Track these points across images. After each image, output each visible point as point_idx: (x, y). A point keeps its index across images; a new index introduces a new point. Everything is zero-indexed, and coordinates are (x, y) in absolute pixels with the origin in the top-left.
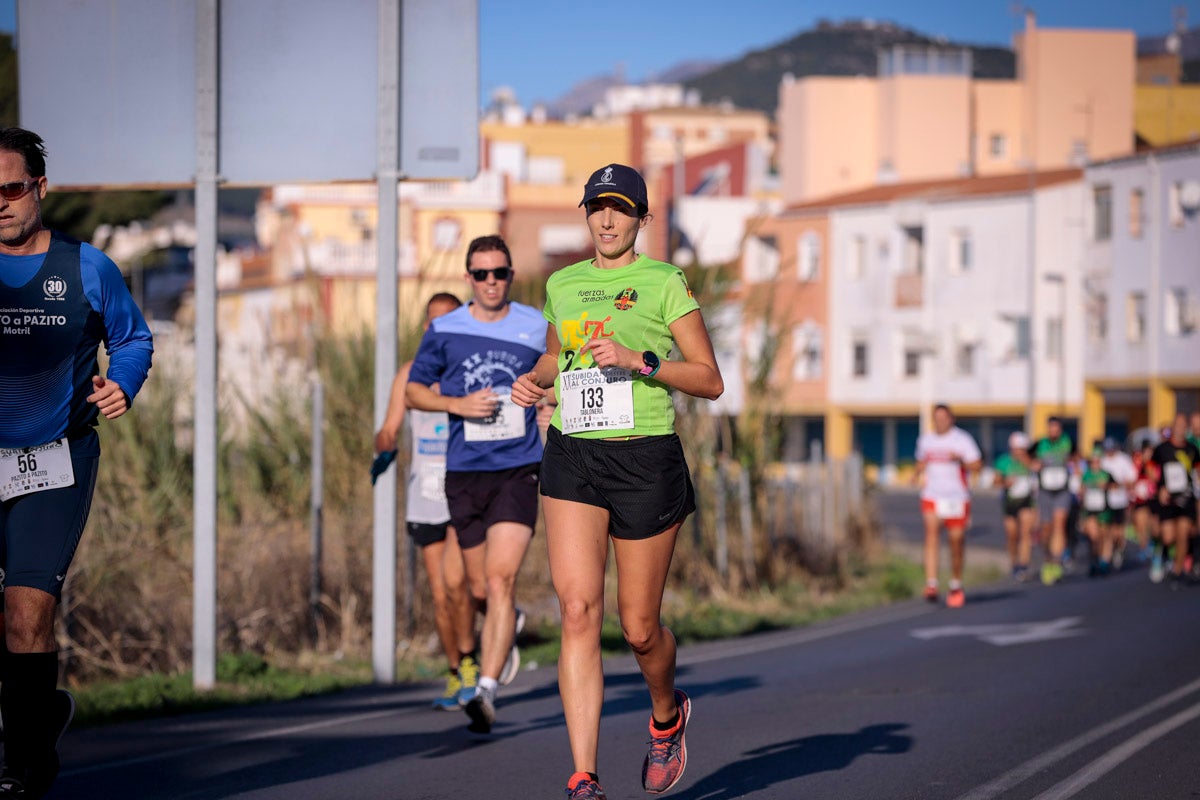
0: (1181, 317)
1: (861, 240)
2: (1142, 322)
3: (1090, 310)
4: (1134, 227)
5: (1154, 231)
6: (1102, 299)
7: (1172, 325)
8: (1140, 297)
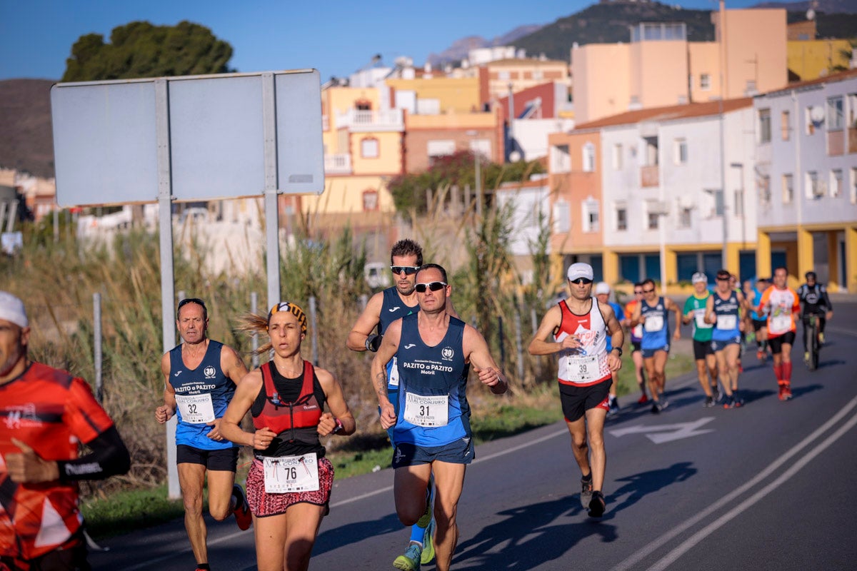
0: (814, 189)
1: (619, 146)
2: (791, 191)
3: (760, 186)
4: (785, 134)
5: (796, 136)
6: (767, 178)
7: (809, 194)
8: (789, 176)
